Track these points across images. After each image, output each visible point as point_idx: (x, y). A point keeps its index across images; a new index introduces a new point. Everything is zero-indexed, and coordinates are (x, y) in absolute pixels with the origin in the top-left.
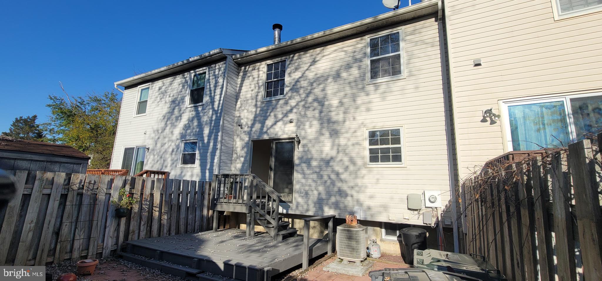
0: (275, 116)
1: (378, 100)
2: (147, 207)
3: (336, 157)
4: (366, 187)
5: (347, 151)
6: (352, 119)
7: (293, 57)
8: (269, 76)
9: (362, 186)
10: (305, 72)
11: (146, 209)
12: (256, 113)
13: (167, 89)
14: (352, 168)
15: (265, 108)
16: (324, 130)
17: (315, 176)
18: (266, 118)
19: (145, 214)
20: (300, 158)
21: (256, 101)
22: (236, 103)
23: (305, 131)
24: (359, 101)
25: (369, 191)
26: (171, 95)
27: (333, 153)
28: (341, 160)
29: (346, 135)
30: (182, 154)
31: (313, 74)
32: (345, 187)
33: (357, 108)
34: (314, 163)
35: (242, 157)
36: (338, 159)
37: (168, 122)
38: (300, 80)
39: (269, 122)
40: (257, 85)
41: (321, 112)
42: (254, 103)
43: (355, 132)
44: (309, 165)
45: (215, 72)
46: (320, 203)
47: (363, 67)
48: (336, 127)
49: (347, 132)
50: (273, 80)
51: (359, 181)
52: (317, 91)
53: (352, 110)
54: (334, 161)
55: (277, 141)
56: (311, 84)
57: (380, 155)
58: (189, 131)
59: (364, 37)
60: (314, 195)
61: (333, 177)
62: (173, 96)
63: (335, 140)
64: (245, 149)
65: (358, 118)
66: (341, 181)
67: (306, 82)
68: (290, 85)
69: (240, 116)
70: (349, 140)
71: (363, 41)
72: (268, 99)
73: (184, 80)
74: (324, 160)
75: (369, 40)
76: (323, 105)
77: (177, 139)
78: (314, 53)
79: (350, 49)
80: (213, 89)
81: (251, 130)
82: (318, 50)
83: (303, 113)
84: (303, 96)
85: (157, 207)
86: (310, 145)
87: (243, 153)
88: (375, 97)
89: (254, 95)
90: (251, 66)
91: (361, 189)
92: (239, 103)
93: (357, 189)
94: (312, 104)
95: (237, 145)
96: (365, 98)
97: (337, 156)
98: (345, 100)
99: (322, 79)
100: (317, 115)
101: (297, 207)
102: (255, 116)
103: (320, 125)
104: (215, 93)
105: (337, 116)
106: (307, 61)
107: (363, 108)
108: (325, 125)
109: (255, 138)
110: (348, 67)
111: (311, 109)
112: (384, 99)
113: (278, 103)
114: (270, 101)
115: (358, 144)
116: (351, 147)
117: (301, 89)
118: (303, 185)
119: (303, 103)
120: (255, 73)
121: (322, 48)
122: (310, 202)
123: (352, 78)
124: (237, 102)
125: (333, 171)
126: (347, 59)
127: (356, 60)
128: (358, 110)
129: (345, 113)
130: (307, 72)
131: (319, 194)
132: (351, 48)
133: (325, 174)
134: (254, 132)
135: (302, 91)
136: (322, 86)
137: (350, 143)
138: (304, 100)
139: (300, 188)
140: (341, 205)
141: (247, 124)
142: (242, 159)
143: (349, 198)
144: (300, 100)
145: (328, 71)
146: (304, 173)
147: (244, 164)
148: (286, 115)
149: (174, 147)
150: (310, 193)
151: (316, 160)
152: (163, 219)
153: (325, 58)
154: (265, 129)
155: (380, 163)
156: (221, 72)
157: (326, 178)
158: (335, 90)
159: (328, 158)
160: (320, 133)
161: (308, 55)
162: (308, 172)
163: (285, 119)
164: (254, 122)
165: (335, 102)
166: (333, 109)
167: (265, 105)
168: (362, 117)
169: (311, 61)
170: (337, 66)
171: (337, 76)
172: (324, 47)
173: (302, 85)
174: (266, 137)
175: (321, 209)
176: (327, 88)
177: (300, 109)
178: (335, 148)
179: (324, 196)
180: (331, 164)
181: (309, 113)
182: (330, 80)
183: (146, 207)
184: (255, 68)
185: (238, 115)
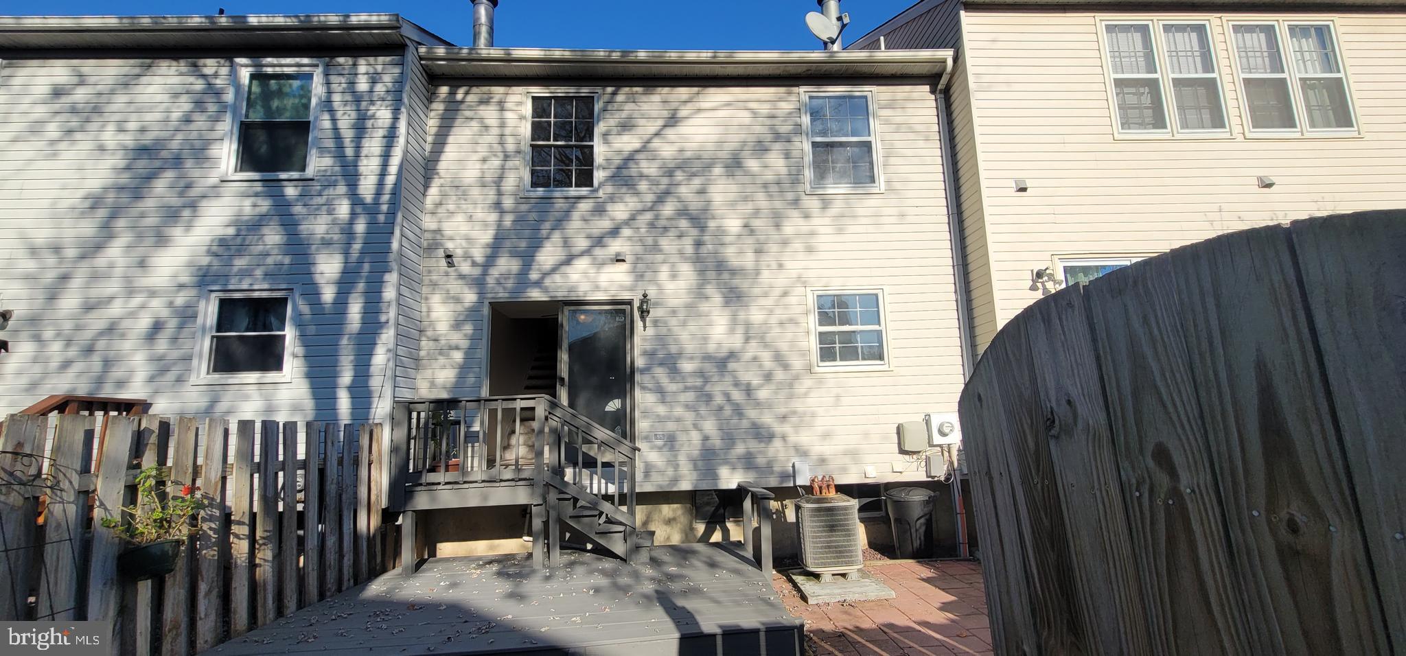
0: (566, 243)
1: (829, 230)
2: (213, 526)
3: (743, 350)
4: (813, 415)
5: (769, 338)
6: (774, 265)
7: (614, 94)
8: (539, 130)
9: (805, 413)
10: (651, 139)
11: (211, 533)
12: (499, 226)
13: (104, 99)
14: (780, 375)
15: (533, 216)
16: (709, 286)
17: (689, 396)
18: (536, 244)
19: (210, 554)
20: (650, 354)
21: (500, 194)
22: (425, 190)
23: (658, 285)
24: (788, 229)
25: (822, 424)
26: (132, 126)
27: (736, 341)
28: (755, 359)
29: (763, 301)
30: (213, 337)
31: (675, 147)
32: (767, 419)
33: (785, 242)
34: (687, 366)
35: (457, 348)
36: (748, 355)
37: (121, 223)
38: (638, 156)
39: (548, 256)
40: (497, 148)
41: (698, 244)
42: (492, 197)
43: (785, 294)
44: (674, 371)
45: (352, 83)
46: (708, 459)
47: (795, 153)
48: (736, 282)
49: (766, 295)
50: (552, 142)
51: (798, 405)
52: (686, 191)
53: (774, 248)
54: (738, 360)
55: (572, 308)
56: (670, 173)
57: (837, 345)
58: (240, 263)
59: (795, 89)
60: (691, 443)
61: (737, 396)
62: (143, 130)
63: (737, 311)
64: (468, 328)
65: (788, 265)
66: (758, 404)
67: (656, 164)
68: (610, 164)
69: (439, 231)
70: (771, 312)
71: (794, 98)
72: (540, 191)
73: (199, 85)
74: (715, 358)
75: (805, 98)
76: (703, 229)
77: (181, 286)
78: (672, 98)
79: (764, 109)
80: (348, 134)
81: (485, 274)
82: (683, 92)
83: (650, 241)
84: (650, 198)
85: (243, 523)
86: (673, 322)
87: (459, 338)
88: (821, 223)
89: (490, 176)
90: (475, 90)
91: (804, 420)
92: (433, 191)
93: (794, 419)
94: (674, 222)
95: (434, 315)
96: (801, 221)
97: (743, 348)
98: (756, 223)
99: (697, 163)
100: (689, 249)
101: (647, 474)
102: (497, 234)
103: (698, 274)
104: (358, 147)
105: (738, 255)
106: (654, 114)
107: (798, 245)
108: (711, 275)
109: (502, 295)
110: (761, 149)
111: (673, 232)
112: (840, 231)
113: (573, 207)
114: (547, 199)
115: (792, 321)
116: (776, 330)
117: (640, 180)
118: (661, 419)
119: (648, 216)
120: (489, 114)
121: (695, 89)
122: (682, 460)
123: (769, 176)
124: (426, 186)
125: (737, 384)
126: (758, 129)
127: (777, 137)
128: (790, 248)
129: (758, 252)
130: (655, 140)
131: (706, 438)
132: (767, 106)
133: (717, 390)
134: (497, 279)
135: (643, 186)
136: (697, 181)
137: (774, 320)
138: (651, 209)
139: (652, 426)
140: (761, 461)
141: (467, 256)
142: (458, 356)
143: (777, 444)
144: (639, 206)
145: (710, 147)
146: (660, 391)
147: (464, 369)
148: (599, 241)
149: (165, 313)
150: (682, 437)
151: (692, 358)
152: (262, 562)
153: (702, 115)
154: (534, 276)
155: (838, 363)
156: (380, 88)
157: (719, 399)
158: (731, 197)
159: (723, 353)
160: (699, 294)
161: (656, 98)
162: (672, 387)
163: (598, 251)
164: (493, 253)
165: (733, 224)
166: (728, 239)
167: (533, 207)
168: (796, 263)
169: (666, 114)
170: (734, 140)
171: (734, 164)
172: (700, 89)
173: (646, 171)
174: (536, 295)
175: (711, 473)
176: (712, 188)
177: (643, 230)
178: (740, 330)
179: (717, 442)
180: (732, 366)
181: (668, 244)
182: (717, 170)
183: (211, 529)
184: (491, 98)
185: (433, 226)
